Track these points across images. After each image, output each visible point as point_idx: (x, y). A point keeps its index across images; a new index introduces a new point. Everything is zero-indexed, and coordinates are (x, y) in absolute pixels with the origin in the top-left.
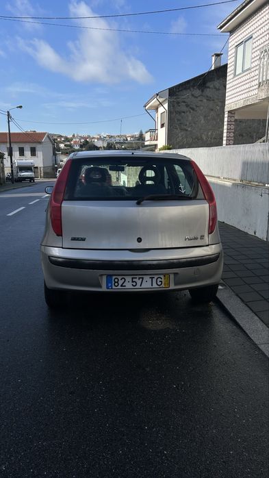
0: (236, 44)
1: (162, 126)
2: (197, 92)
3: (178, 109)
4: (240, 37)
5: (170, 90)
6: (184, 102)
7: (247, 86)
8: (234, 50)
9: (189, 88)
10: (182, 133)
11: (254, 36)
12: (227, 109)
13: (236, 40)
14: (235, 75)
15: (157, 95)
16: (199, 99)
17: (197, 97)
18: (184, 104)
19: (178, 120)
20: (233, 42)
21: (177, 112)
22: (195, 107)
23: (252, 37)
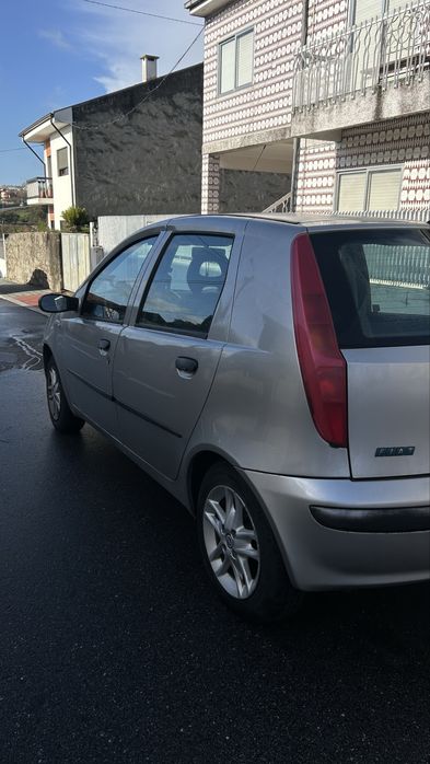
0: (219, 40)
1: (62, 172)
2: (121, 118)
3: (91, 145)
4: (228, 28)
5: (75, 109)
6: (101, 133)
7: (248, 113)
8: (215, 50)
9: (107, 110)
10: (101, 187)
11: (257, 29)
12: (206, 149)
13: (221, 32)
14: (220, 93)
15: (52, 115)
16: (126, 130)
17: (122, 127)
18: (101, 137)
19: (92, 164)
20: (214, 36)
21: (90, 150)
22: (119, 144)
23: (252, 30)
